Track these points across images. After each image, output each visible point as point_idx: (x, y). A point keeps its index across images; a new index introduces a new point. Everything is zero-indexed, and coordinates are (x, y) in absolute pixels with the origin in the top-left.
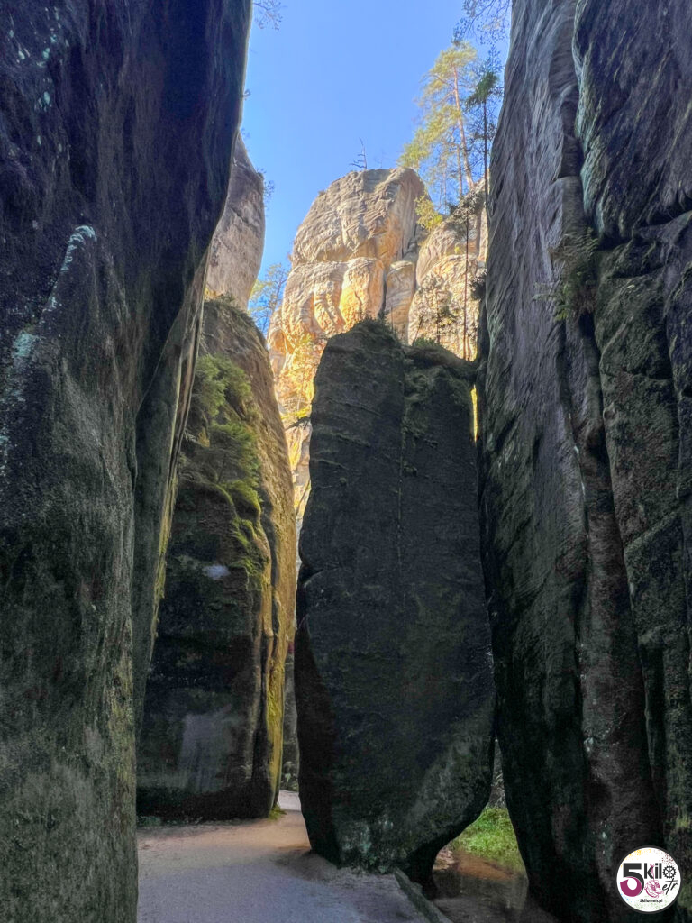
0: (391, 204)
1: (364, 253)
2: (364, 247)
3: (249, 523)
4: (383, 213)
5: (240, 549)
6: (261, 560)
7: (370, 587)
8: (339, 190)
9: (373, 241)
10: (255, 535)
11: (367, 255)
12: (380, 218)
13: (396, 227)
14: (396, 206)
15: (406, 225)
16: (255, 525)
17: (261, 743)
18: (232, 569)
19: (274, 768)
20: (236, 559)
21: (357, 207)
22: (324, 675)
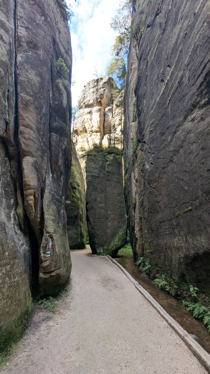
0: (105, 90)
1: (98, 105)
2: (98, 103)
3: (75, 191)
4: (102, 93)
5: (73, 197)
6: (78, 198)
7: (100, 205)
8: (89, 85)
9: (100, 101)
10: (76, 193)
11: (99, 106)
12: (102, 94)
13: (106, 96)
14: (106, 91)
15: (109, 95)
16: (76, 191)
17: (82, 236)
18: (72, 202)
19: (85, 240)
20: (73, 199)
21: (95, 91)
22: (92, 223)
